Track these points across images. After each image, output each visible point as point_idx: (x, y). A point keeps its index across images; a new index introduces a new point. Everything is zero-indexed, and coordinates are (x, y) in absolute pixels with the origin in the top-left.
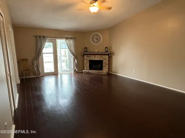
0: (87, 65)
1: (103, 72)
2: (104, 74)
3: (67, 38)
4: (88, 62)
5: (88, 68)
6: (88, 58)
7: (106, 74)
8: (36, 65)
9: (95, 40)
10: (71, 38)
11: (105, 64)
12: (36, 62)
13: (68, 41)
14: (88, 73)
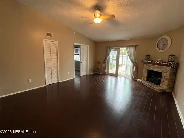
0: (145, 74)
1: (155, 88)
2: (155, 90)
3: (128, 46)
4: (147, 72)
5: (146, 79)
6: (147, 67)
7: (159, 91)
8: (103, 66)
9: (161, 46)
10: (133, 46)
11: (164, 79)
12: (103, 64)
13: (129, 49)
14: (141, 83)
